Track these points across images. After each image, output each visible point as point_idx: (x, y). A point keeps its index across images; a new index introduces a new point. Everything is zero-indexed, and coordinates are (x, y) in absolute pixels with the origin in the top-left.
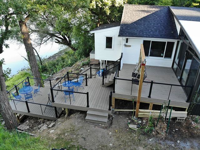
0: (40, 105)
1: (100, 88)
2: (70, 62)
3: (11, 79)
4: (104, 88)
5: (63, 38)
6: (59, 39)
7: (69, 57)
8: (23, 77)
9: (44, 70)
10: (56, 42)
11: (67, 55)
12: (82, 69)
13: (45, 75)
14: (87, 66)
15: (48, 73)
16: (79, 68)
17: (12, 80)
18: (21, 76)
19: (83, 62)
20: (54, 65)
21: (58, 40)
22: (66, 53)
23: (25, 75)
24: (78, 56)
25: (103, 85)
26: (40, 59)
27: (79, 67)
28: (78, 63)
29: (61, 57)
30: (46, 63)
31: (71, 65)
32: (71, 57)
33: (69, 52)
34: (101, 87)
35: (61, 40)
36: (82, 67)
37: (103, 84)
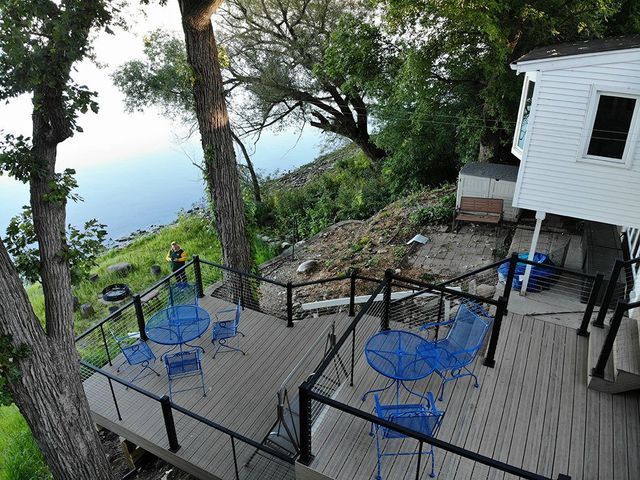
0: (233, 435)
1: (580, 400)
2: (359, 200)
3: (149, 240)
4: (605, 404)
5: (338, 109)
6: (326, 114)
7: (352, 179)
8: (190, 238)
9: (266, 219)
10: (313, 124)
11: (345, 173)
12: (417, 238)
13: (266, 238)
14: (443, 229)
15: (276, 231)
16: (406, 230)
17: (151, 244)
18: (184, 234)
19: (420, 208)
20: (299, 205)
21: (321, 117)
22: (343, 165)
23: (197, 232)
24: (393, 179)
25: (599, 381)
26: (255, 181)
27: (402, 225)
28: (396, 208)
29: (325, 178)
30: (274, 196)
31: (365, 213)
32: (362, 182)
33: (353, 163)
34: (580, 388)
35: (330, 115)
36: (415, 230)
37: (598, 372)
